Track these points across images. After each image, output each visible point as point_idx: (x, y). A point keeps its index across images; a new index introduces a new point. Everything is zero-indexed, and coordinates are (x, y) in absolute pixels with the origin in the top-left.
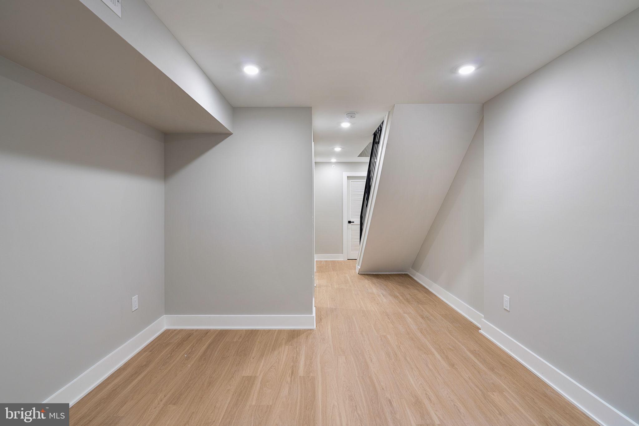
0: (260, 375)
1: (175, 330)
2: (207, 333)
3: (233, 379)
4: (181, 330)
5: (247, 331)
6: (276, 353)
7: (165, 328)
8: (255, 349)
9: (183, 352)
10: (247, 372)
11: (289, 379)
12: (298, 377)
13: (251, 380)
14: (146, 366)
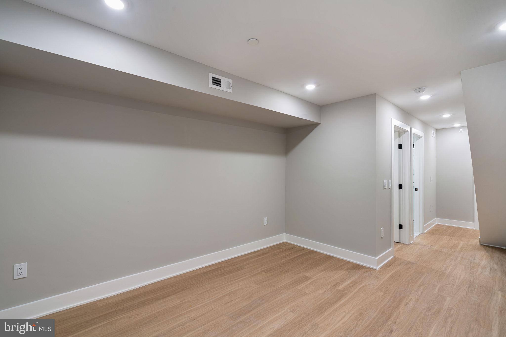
0: (314, 278)
1: (289, 243)
2: (303, 249)
3: (298, 274)
4: (292, 244)
5: (327, 255)
6: (334, 272)
7: (284, 241)
8: (323, 266)
9: (284, 254)
10: (308, 274)
11: (329, 287)
12: (336, 289)
13: (307, 278)
14: (266, 254)
